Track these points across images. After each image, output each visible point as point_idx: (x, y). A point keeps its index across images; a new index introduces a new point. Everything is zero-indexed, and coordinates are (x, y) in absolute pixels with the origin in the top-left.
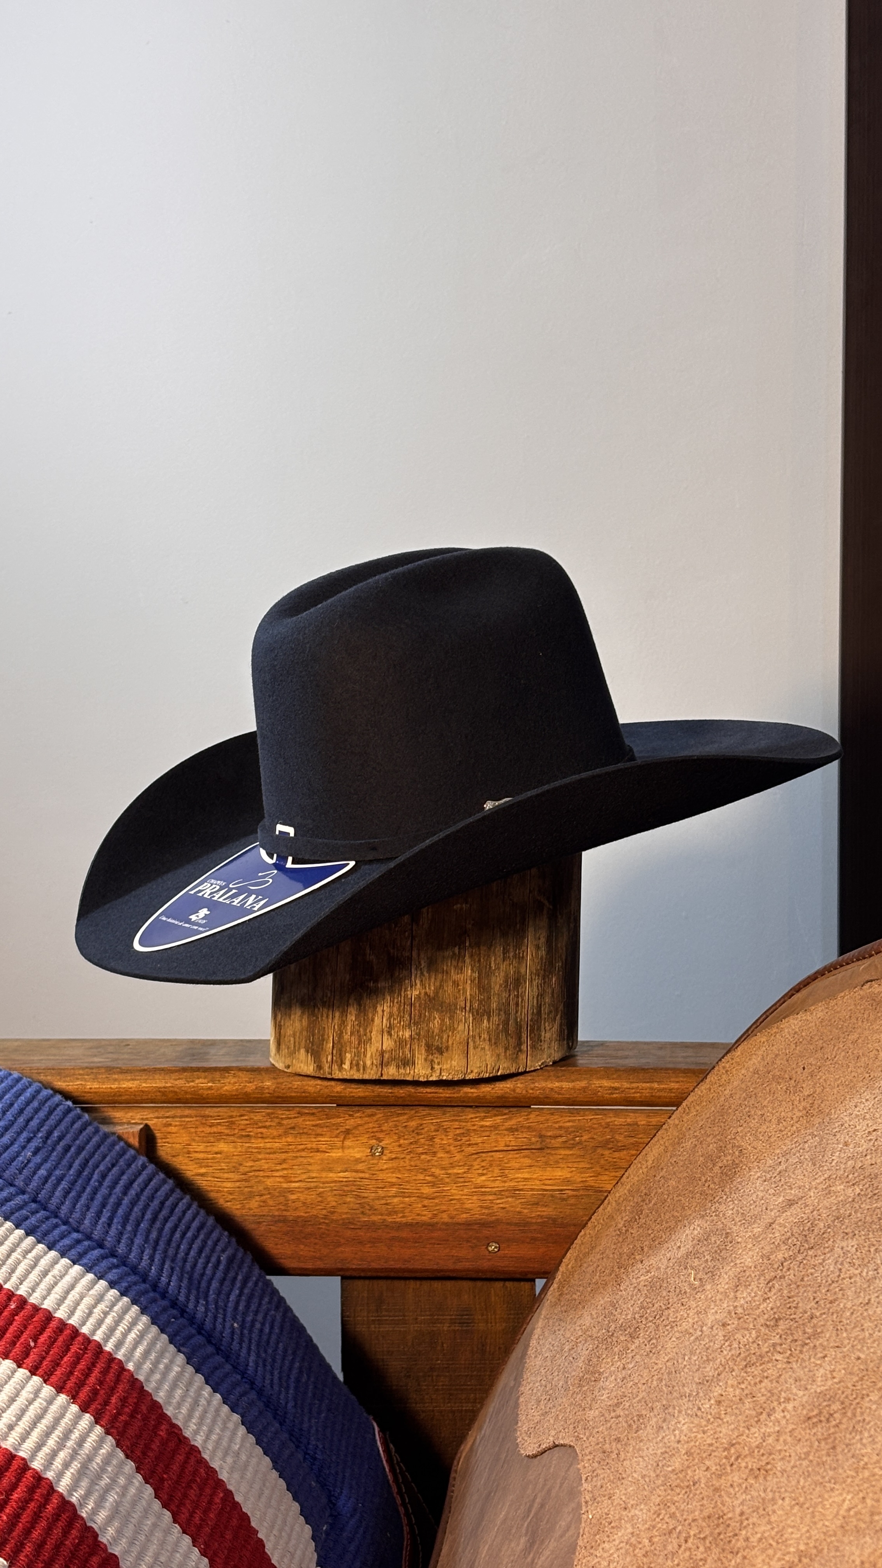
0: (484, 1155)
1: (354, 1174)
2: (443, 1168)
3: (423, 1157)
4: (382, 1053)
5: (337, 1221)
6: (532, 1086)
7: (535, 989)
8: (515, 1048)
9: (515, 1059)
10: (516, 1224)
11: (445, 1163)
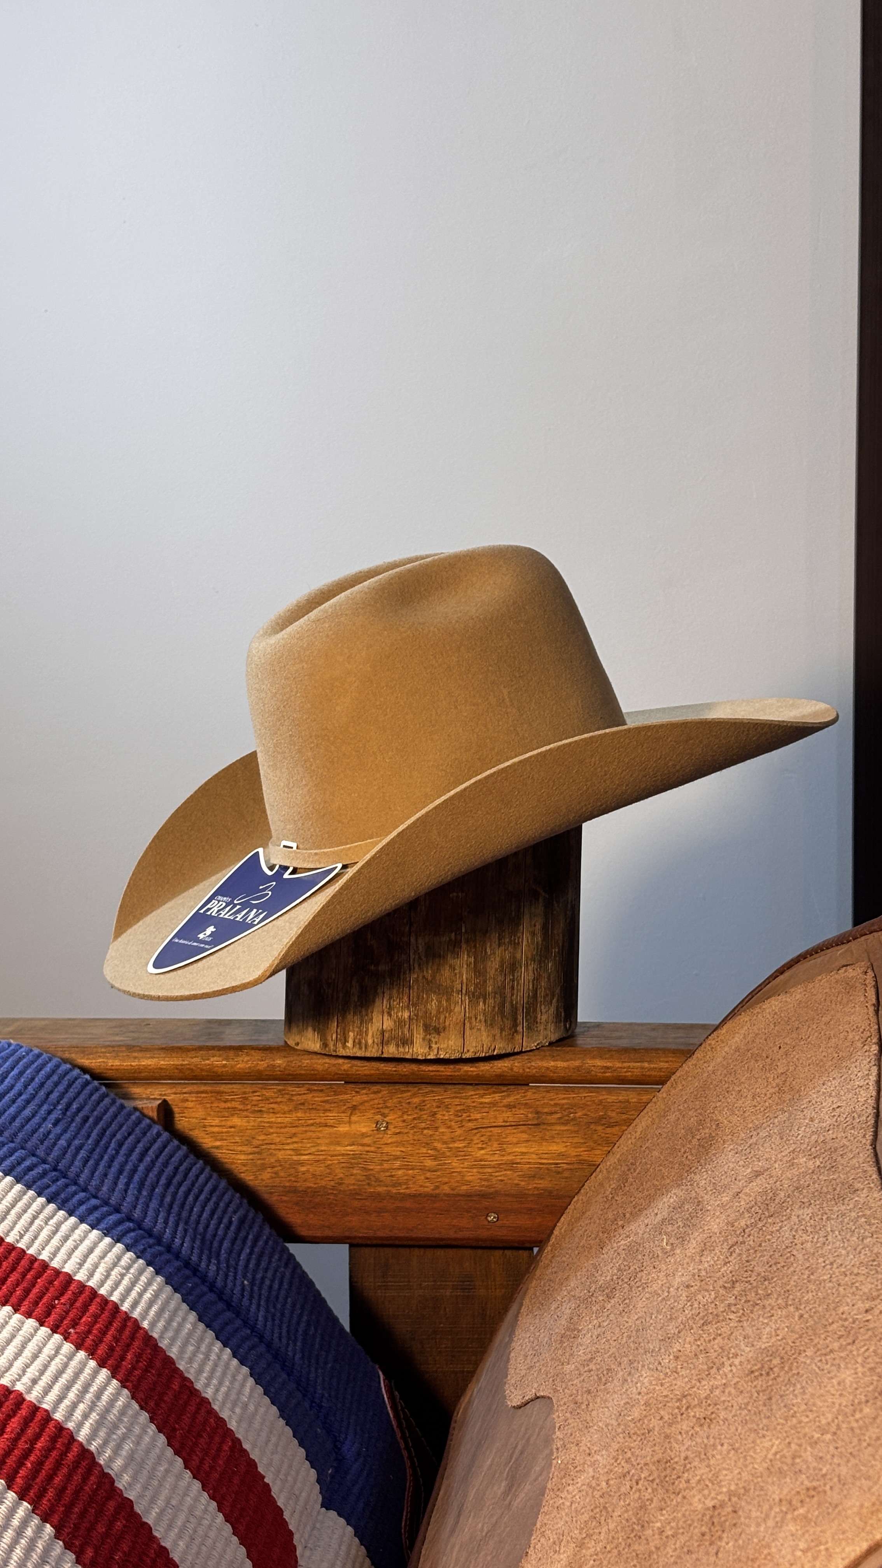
0: (483, 1130)
1: (360, 1148)
2: (445, 1143)
3: (425, 1131)
4: (383, 1032)
5: (344, 1191)
6: (529, 1065)
7: (531, 973)
8: (510, 1029)
9: (511, 1039)
10: (514, 1196)
11: (446, 1137)
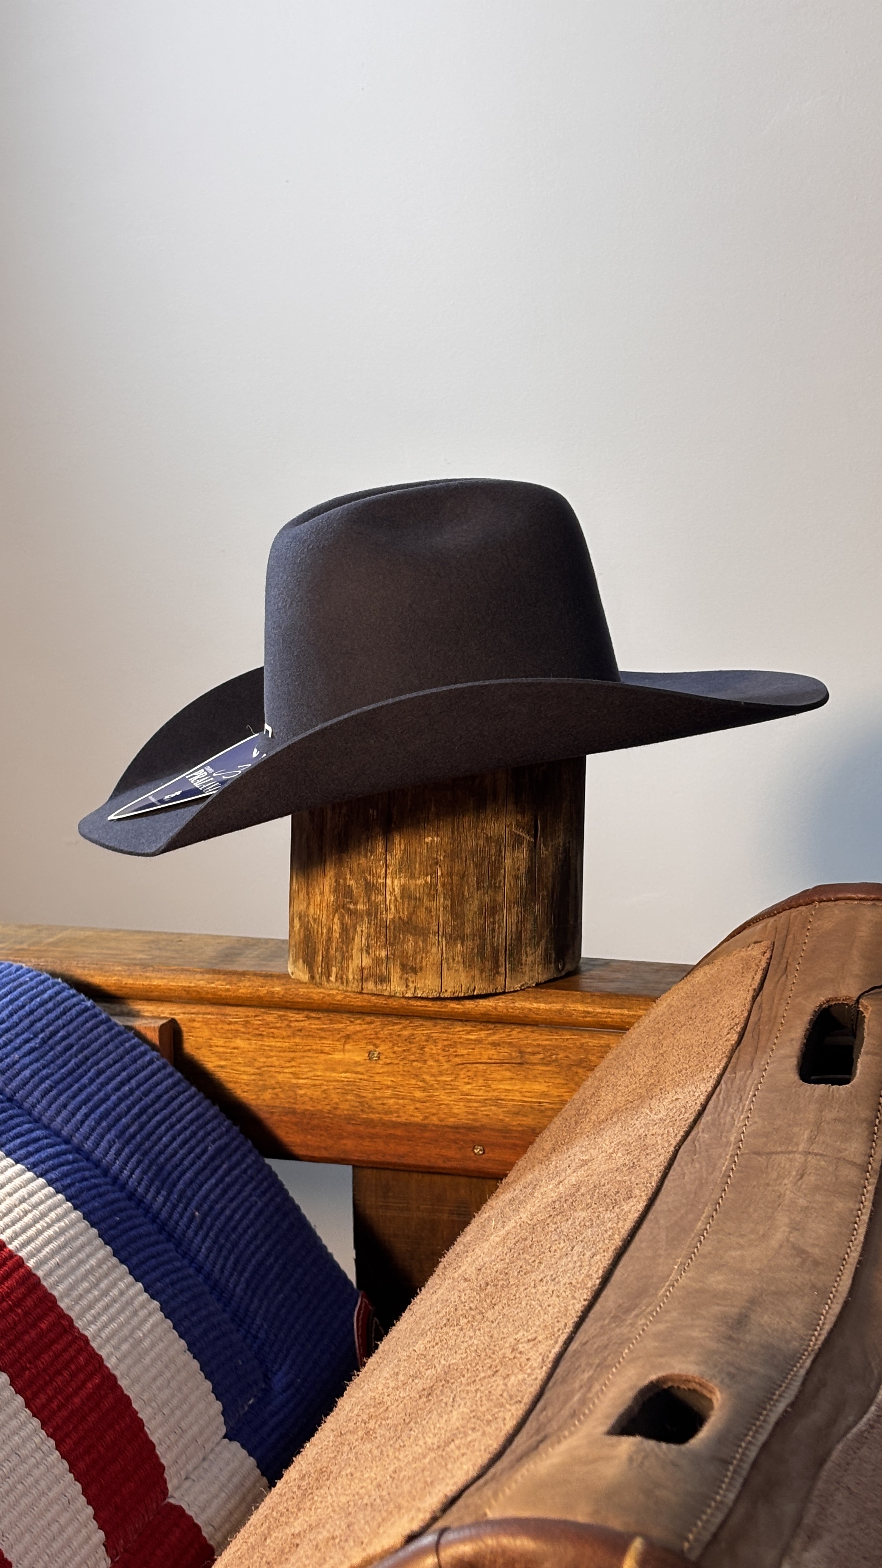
0: (469, 1066)
1: (354, 1075)
2: (433, 1075)
3: (415, 1064)
4: (362, 969)
6: (511, 1005)
7: (514, 916)
8: (491, 970)
9: (492, 979)
10: (499, 1131)
11: (434, 1071)
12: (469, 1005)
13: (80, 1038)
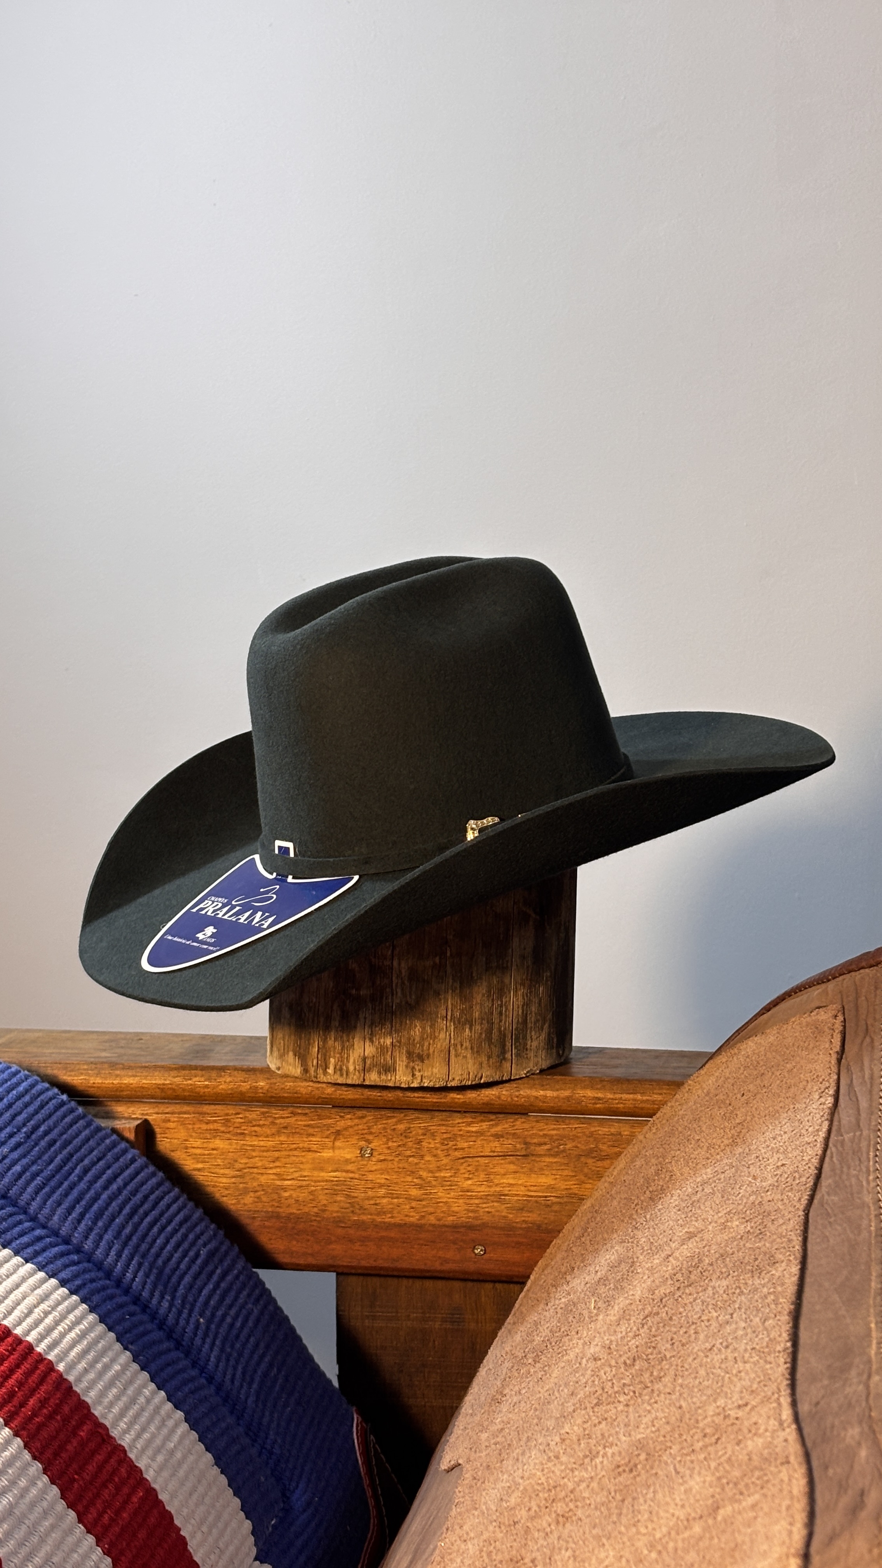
0: (470, 1160)
1: (344, 1174)
2: (431, 1172)
3: (411, 1159)
4: (364, 1059)
5: (328, 1218)
6: (517, 1093)
7: (520, 998)
8: (498, 1056)
9: (499, 1067)
10: (502, 1228)
11: (432, 1166)
12: (471, 1095)
13: (61, 1134)
